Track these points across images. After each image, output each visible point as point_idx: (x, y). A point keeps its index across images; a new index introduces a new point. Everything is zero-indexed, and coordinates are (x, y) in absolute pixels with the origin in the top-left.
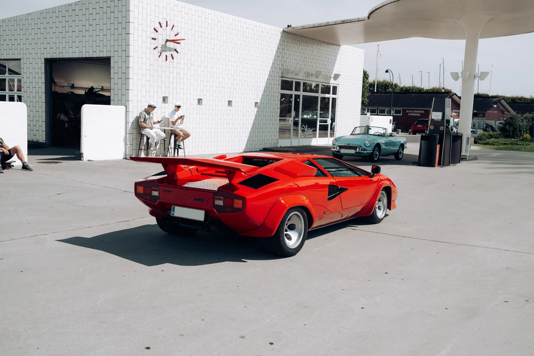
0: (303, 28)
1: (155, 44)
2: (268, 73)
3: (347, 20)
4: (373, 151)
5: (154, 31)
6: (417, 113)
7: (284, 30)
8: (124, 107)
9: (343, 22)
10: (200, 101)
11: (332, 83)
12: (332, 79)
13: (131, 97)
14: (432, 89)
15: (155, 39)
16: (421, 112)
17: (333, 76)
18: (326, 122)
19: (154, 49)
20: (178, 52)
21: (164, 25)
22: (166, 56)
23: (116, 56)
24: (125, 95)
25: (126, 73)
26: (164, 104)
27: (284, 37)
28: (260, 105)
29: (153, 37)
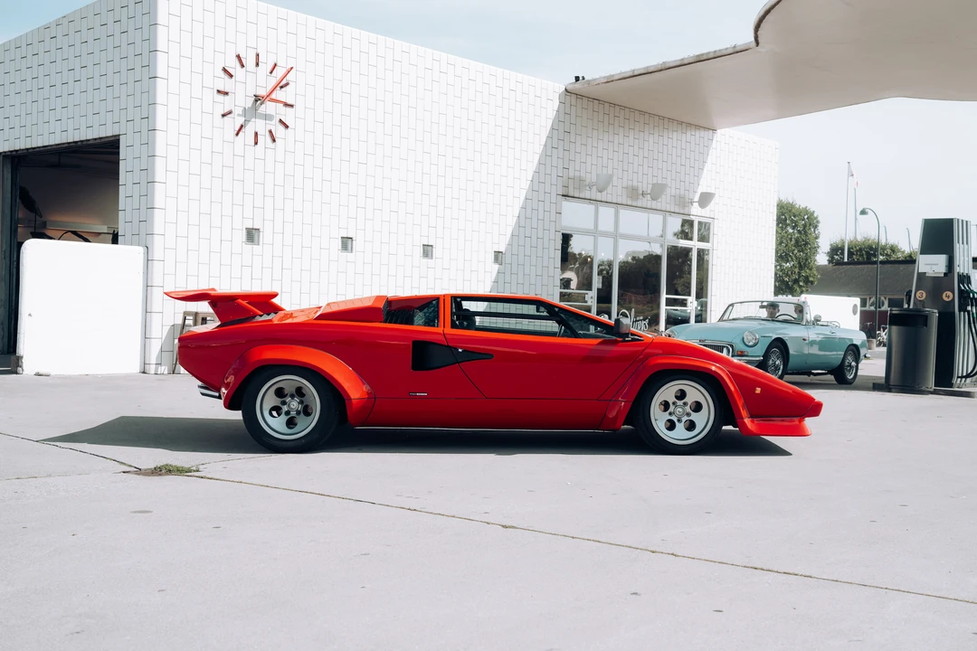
0: (609, 81)
1: (226, 103)
2: (526, 185)
3: (709, 53)
4: (767, 355)
5: (222, 74)
7: (569, 88)
8: (141, 249)
9: (700, 60)
10: (347, 243)
11: (696, 212)
12: (696, 205)
13: (158, 226)
15: (227, 93)
17: (696, 199)
18: (685, 305)
19: (223, 115)
20: (287, 127)
21: (250, 62)
22: (256, 134)
23: (130, 133)
24: (146, 221)
25: (148, 170)
26: (249, 247)
27: (568, 105)
28: (507, 259)
29: (221, 89)
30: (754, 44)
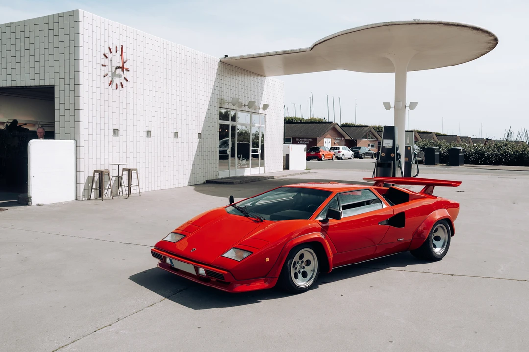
0: (242, 58)
1: (105, 71)
3: (288, 51)
5: (103, 57)
6: (305, 141)
7: (222, 60)
8: (74, 142)
9: (284, 53)
10: (149, 133)
11: (261, 113)
13: (82, 130)
14: (309, 120)
15: (105, 66)
16: (310, 140)
18: (257, 152)
19: (104, 76)
20: (127, 80)
21: (113, 50)
22: (116, 84)
23: (61, 84)
24: (75, 128)
25: (75, 103)
26: (114, 137)
27: (222, 67)
28: (202, 136)
29: (103, 64)
30: (309, 50)
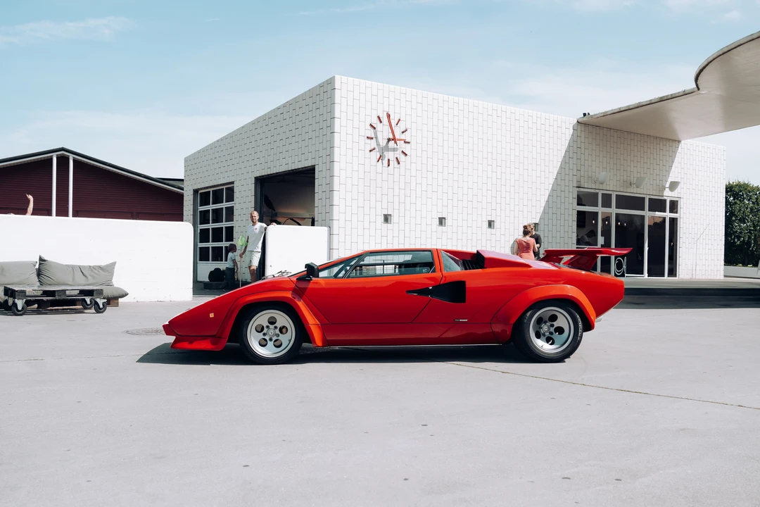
0: (605, 115)
1: (371, 144)
2: (552, 181)
3: (667, 96)
5: (370, 128)
7: (579, 121)
8: (326, 229)
9: (662, 100)
10: (442, 221)
11: (668, 195)
12: (667, 189)
13: (335, 216)
15: (372, 138)
17: (667, 185)
19: (370, 151)
20: (406, 155)
21: (385, 119)
22: (389, 160)
23: (320, 163)
24: (330, 213)
25: (330, 184)
26: (386, 225)
27: (579, 130)
28: (541, 227)
29: (369, 136)
30: (696, 89)
